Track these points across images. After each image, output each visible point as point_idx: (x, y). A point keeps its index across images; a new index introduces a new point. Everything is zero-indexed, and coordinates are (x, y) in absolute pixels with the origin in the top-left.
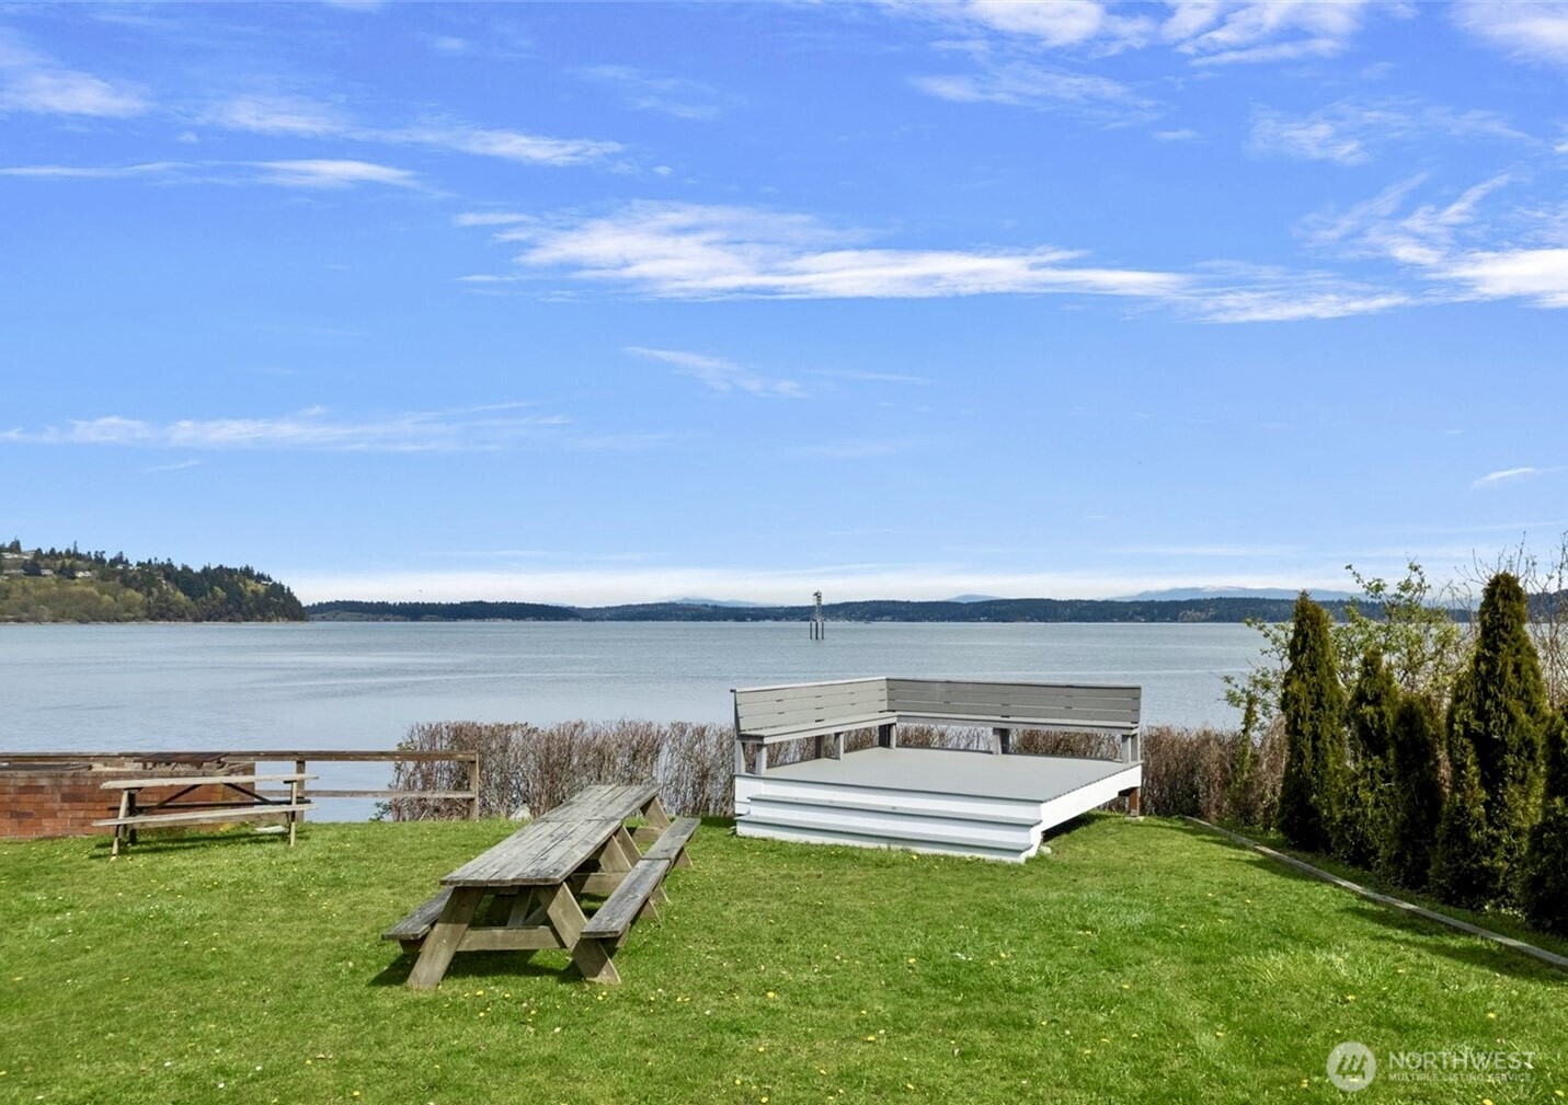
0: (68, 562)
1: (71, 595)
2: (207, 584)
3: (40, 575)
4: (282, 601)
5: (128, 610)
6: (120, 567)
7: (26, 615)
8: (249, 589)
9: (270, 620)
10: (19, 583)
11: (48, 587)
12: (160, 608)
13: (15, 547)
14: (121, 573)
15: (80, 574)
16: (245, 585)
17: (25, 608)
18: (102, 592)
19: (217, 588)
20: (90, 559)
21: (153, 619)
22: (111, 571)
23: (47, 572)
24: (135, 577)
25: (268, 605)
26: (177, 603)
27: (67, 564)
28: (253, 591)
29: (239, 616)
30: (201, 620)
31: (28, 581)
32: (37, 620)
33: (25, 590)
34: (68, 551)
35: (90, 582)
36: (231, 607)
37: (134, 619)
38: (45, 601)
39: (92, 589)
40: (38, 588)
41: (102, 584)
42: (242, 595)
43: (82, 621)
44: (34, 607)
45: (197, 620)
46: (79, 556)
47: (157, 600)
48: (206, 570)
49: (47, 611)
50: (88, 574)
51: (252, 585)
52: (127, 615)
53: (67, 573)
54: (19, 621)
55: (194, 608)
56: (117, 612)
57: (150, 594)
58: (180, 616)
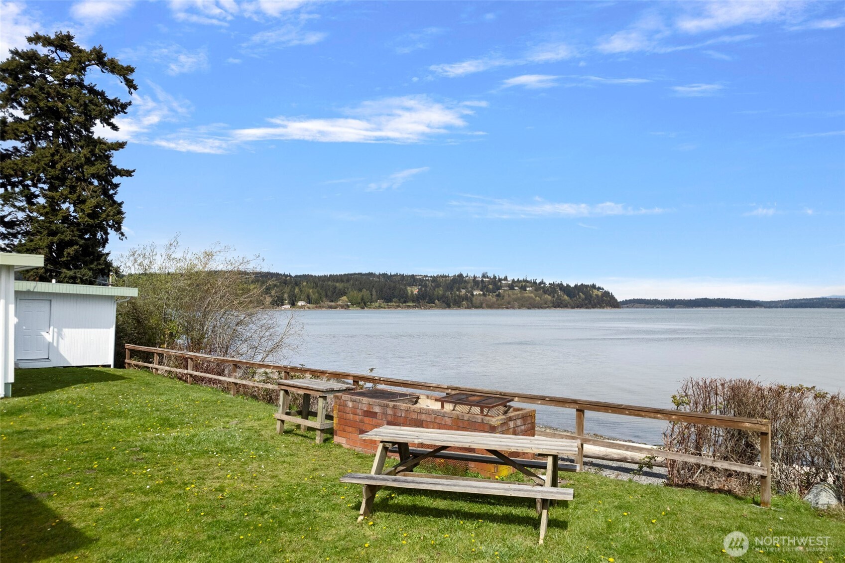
0: (524, 284)
1: (524, 297)
2: (576, 292)
3: (514, 289)
4: (609, 299)
5: (545, 304)
6: (542, 285)
7: (509, 306)
8: (594, 294)
9: (603, 308)
10: (507, 293)
11: (517, 294)
12: (558, 302)
13: (506, 279)
14: (543, 288)
15: (528, 289)
16: (593, 292)
17: (509, 303)
18: (536, 296)
19: (581, 294)
20: (531, 283)
21: (555, 307)
22: (539, 287)
23: (516, 288)
24: (548, 289)
25: (603, 301)
26: (564, 300)
28: (596, 295)
29: (590, 306)
30: (574, 308)
31: (510, 292)
32: (513, 308)
33: (509, 296)
34: (524, 280)
35: (531, 292)
36: (586, 302)
37: (548, 307)
38: (515, 300)
39: (532, 295)
40: (513, 294)
41: (536, 293)
42: (591, 296)
43: (529, 308)
44: (512, 303)
45: (573, 308)
46: (527, 281)
47: (557, 299)
48: (576, 286)
49: (516, 304)
50: (531, 288)
51: (596, 292)
52: (545, 306)
53: (523, 288)
54: (507, 308)
55: (572, 303)
56: (541, 304)
57: (554, 297)
58: (566, 306)
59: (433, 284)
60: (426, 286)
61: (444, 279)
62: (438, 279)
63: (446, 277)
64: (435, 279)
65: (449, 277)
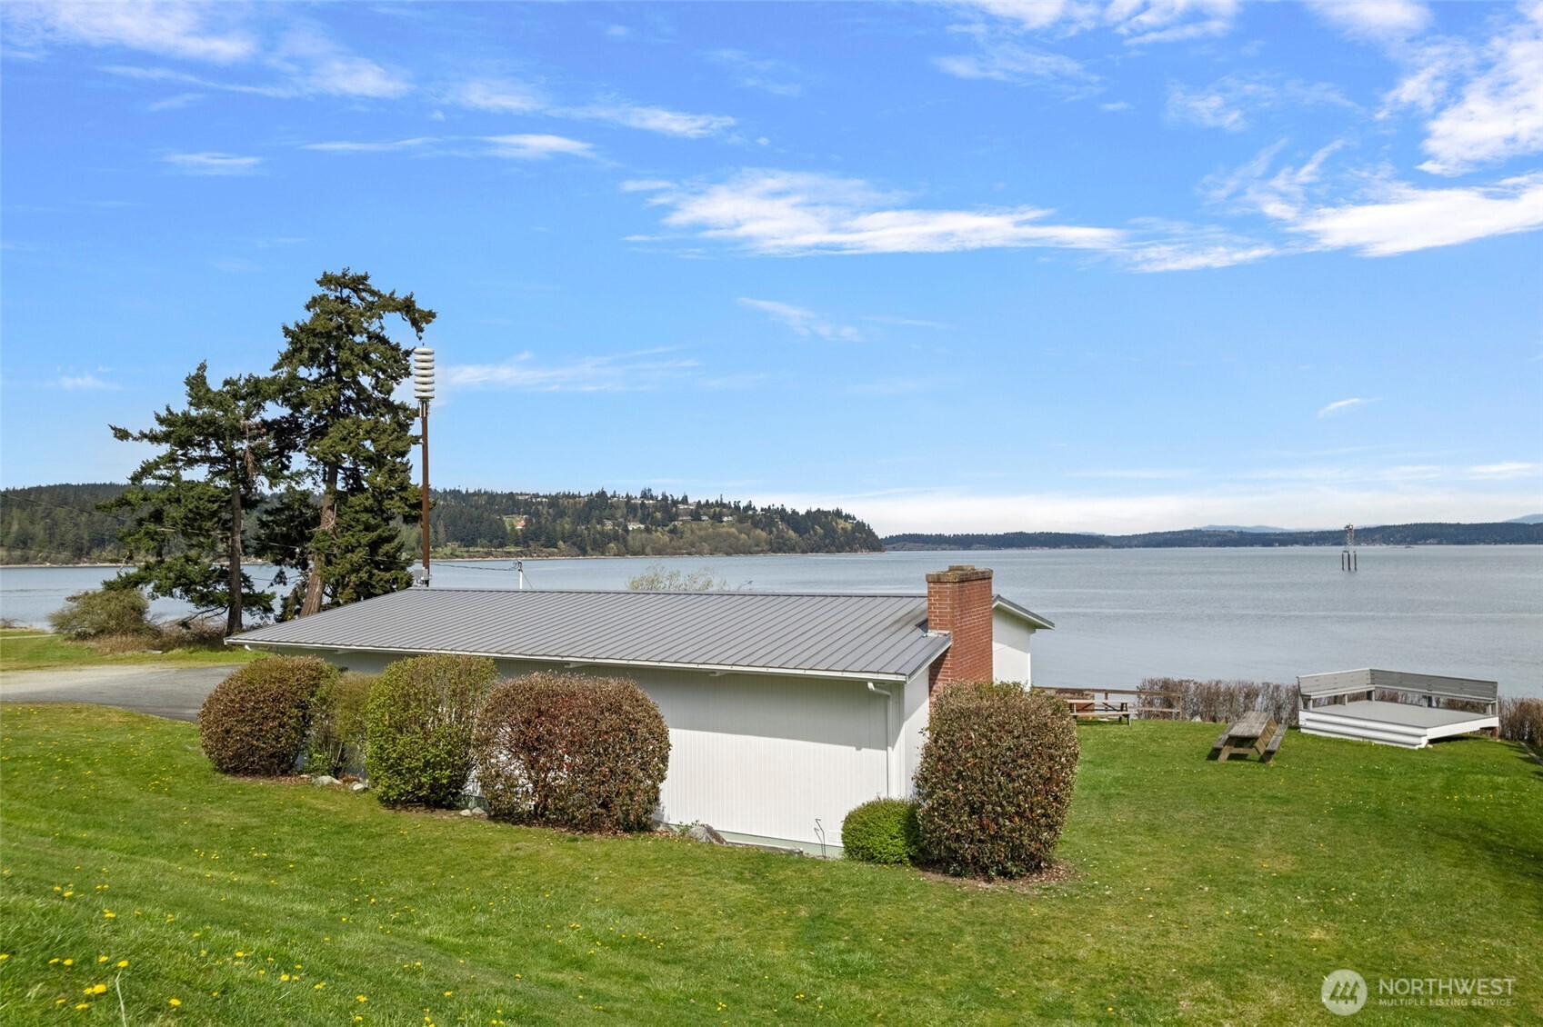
0: (718, 510)
1: (719, 535)
2: (810, 524)
3: (701, 520)
4: (864, 536)
5: (757, 545)
6: (750, 513)
7: (694, 550)
8: (840, 527)
9: (856, 551)
10: (689, 526)
11: (706, 529)
12: (779, 543)
13: (685, 500)
14: (752, 517)
15: (725, 519)
16: (837, 523)
17: (693, 545)
18: (740, 532)
19: (816, 527)
20: (730, 507)
21: (774, 552)
22: (744, 514)
23: (704, 518)
24: (761, 520)
25: (854, 539)
26: (789, 539)
27: (716, 511)
28: (842, 528)
29: (833, 548)
30: (807, 552)
31: (694, 525)
32: (701, 553)
33: (693, 532)
34: (717, 502)
35: (731, 525)
36: (827, 541)
37: (762, 552)
38: (703, 539)
39: (733, 530)
40: (700, 529)
41: (739, 525)
42: (834, 531)
43: (728, 554)
44: (698, 544)
45: (804, 552)
46: (722, 505)
47: (777, 537)
48: (809, 513)
49: (706, 547)
50: (730, 518)
51: (842, 524)
52: (756, 549)
53: (717, 518)
54: (689, 554)
55: (802, 543)
56: (750, 546)
57: (771, 532)
58: (792, 550)
59: (551, 511)
60: (537, 514)
61: (571, 501)
62: (561, 501)
63: (574, 497)
64: (554, 501)
65: (580, 497)
